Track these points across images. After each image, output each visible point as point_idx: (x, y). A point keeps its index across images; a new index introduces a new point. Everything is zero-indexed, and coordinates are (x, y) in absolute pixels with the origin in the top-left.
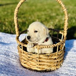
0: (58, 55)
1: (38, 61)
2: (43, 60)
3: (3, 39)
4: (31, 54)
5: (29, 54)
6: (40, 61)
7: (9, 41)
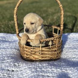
0: (58, 47)
1: (41, 54)
2: (45, 53)
3: (7, 38)
4: (34, 48)
5: (32, 48)
6: (42, 54)
7: (12, 39)
